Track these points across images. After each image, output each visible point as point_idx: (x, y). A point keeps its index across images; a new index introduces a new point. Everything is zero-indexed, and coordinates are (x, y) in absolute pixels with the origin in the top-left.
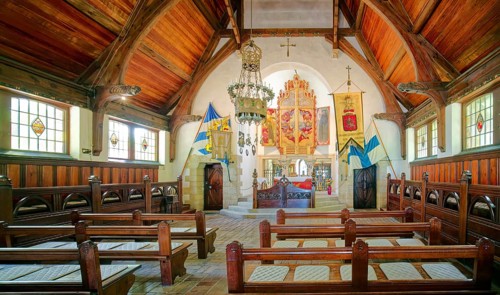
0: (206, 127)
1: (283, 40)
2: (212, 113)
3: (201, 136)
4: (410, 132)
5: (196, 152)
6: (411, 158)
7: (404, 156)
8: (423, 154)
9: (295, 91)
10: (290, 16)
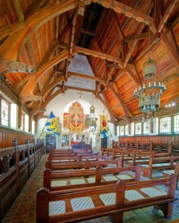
0: (50, 120)
1: (79, 91)
2: (52, 115)
3: (48, 124)
4: (118, 127)
5: (45, 130)
6: (118, 135)
7: (116, 134)
8: (122, 134)
9: (76, 107)
10: (81, 84)
